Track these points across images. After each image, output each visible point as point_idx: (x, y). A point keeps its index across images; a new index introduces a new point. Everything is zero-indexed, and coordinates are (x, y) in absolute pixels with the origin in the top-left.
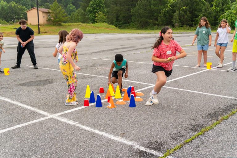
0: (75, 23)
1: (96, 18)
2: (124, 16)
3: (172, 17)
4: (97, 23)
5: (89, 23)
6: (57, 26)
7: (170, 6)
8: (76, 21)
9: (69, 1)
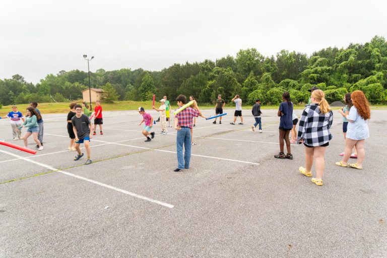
0: (126, 101)
1: (146, 97)
2: (172, 95)
3: (210, 95)
4: (147, 101)
5: (140, 100)
6: (110, 103)
7: (209, 87)
8: (131, 99)
9: (128, 82)
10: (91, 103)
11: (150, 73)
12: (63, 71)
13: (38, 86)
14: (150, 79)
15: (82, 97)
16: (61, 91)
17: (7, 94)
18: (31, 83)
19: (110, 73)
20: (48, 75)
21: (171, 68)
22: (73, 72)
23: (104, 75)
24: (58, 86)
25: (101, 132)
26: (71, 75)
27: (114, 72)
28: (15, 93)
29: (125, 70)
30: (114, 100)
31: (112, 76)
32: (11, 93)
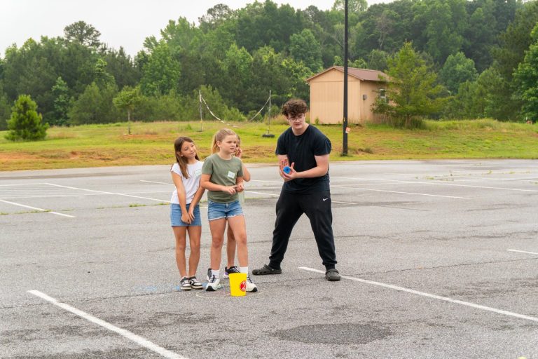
10: (345, 124)
12: (220, 7)
13: (143, 59)
16: (215, 78)
17: (49, 89)
18: (122, 52)
19: (387, 11)
20: (172, 22)
22: (252, 9)
23: (361, 19)
26: (247, 20)
28: (70, 85)
31: (390, 22)
32: (61, 84)
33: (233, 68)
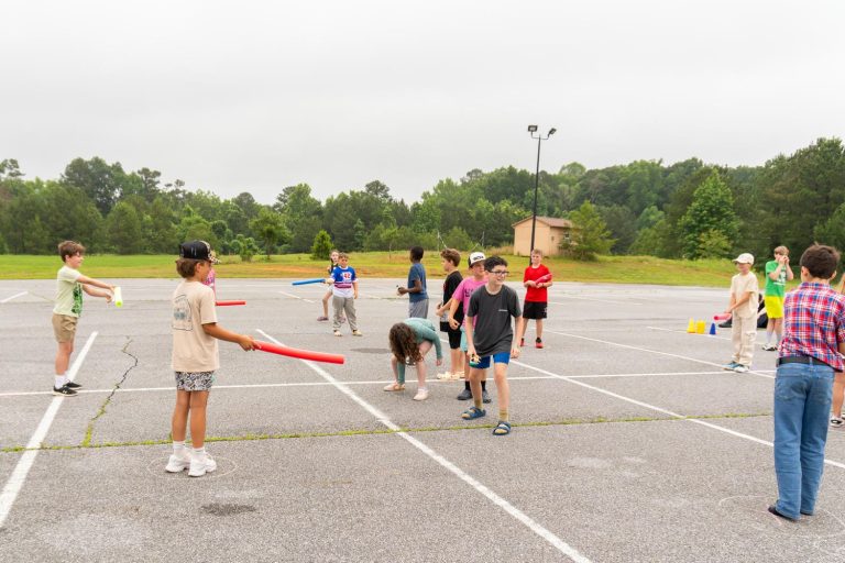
0: (635, 258)
1: (701, 246)
4: (700, 261)
5: (680, 257)
8: (650, 251)
9: (650, 200)
11: (723, 171)
12: (476, 171)
13: (416, 207)
14: (722, 192)
15: (511, 241)
16: (465, 222)
17: (352, 226)
18: (402, 202)
19: (599, 175)
20: (441, 182)
21: (803, 155)
22: (499, 173)
23: (580, 180)
24: (460, 209)
25: (538, 340)
26: (494, 181)
27: (611, 173)
28: (366, 225)
29: (643, 165)
30: (599, 252)
31: (602, 183)
32: (360, 223)
33: (479, 215)
